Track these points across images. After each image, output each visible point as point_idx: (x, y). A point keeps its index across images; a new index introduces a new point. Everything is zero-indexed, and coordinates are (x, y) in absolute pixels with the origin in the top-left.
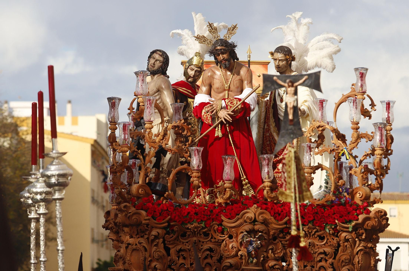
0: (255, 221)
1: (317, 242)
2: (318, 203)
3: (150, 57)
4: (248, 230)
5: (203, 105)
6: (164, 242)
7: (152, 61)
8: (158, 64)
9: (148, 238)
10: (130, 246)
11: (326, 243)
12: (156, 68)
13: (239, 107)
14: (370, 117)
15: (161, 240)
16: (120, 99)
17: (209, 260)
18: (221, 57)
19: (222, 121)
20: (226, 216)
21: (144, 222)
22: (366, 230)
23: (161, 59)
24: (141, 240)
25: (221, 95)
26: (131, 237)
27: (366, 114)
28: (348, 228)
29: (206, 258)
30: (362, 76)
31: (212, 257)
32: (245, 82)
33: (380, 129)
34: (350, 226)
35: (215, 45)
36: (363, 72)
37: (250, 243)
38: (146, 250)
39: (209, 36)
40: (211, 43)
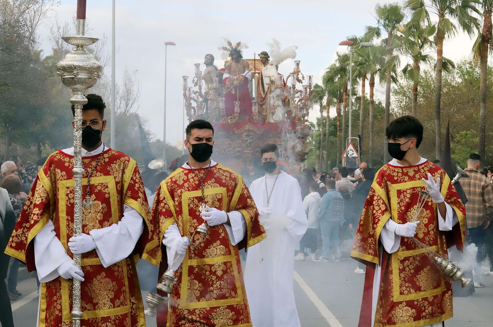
0: (249, 130)
2: (278, 122)
3: (205, 58)
4: (246, 134)
5: (226, 78)
7: (207, 59)
12: (208, 62)
13: (243, 79)
14: (302, 83)
16: (188, 77)
17: (229, 149)
18: (234, 56)
19: (235, 86)
20: (236, 128)
23: (210, 58)
25: (235, 74)
27: (300, 81)
29: (228, 148)
30: (298, 64)
31: (230, 147)
32: (246, 68)
33: (306, 89)
35: (231, 51)
36: (298, 62)
37: (247, 140)
39: (228, 47)
40: (229, 50)
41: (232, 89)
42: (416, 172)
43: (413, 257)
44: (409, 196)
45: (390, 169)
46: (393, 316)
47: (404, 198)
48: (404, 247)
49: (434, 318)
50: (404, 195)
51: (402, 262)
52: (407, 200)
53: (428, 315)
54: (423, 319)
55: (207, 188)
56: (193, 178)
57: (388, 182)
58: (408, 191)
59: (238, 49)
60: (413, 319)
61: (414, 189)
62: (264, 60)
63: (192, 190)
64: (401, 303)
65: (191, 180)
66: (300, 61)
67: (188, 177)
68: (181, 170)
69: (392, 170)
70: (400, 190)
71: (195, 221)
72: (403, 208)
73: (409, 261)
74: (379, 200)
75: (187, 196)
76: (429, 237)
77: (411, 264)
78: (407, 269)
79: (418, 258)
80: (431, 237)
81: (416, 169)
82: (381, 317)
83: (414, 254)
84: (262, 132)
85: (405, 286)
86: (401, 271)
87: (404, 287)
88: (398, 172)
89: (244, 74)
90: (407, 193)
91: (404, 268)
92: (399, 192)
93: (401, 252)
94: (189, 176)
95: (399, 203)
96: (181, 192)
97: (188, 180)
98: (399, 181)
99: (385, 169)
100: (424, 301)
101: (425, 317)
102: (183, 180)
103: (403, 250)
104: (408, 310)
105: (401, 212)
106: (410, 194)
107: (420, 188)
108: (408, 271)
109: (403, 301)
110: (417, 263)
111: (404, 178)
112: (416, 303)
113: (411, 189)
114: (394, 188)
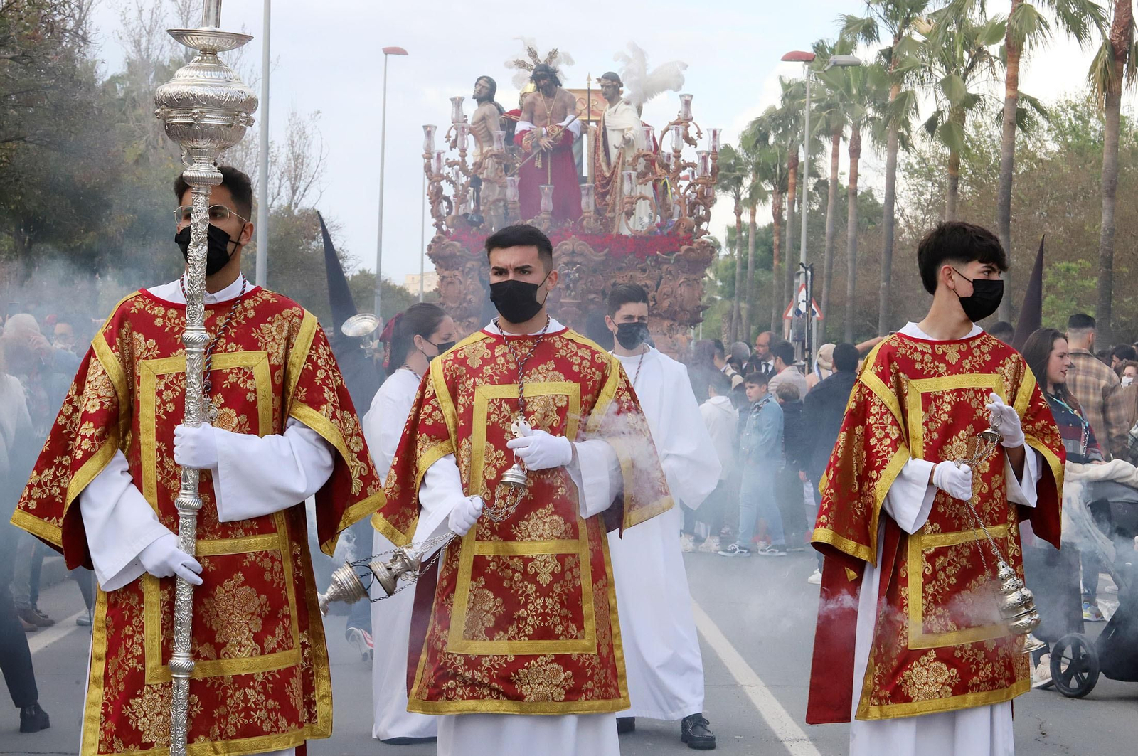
0: (573, 252)
1: (638, 274)
2: (640, 234)
3: (476, 84)
4: (566, 261)
5: (523, 132)
6: (479, 274)
7: (479, 88)
8: (484, 92)
9: (463, 271)
10: (445, 280)
11: (648, 275)
12: (483, 95)
13: (561, 134)
14: (696, 145)
15: (477, 272)
16: (436, 127)
18: (542, 82)
19: (542, 150)
21: (458, 254)
22: (688, 261)
23: (488, 86)
24: (456, 272)
25: (544, 122)
26: (447, 270)
27: (690, 141)
28: (670, 260)
30: (687, 103)
32: (568, 110)
33: (704, 159)
34: (672, 258)
35: (536, 71)
36: (687, 98)
38: (461, 283)
39: (529, 61)
40: (532, 69)
41: (535, 157)
42: (964, 355)
43: (956, 549)
44: (947, 408)
45: (906, 345)
46: (906, 683)
47: (937, 412)
48: (937, 525)
49: (995, 691)
50: (936, 406)
51: (931, 558)
52: (945, 417)
53: (984, 682)
54: (973, 691)
55: (537, 380)
56: (504, 355)
57: (902, 375)
58: (946, 396)
59: (551, 66)
60: (950, 690)
61: (959, 392)
62: (610, 91)
63: (500, 383)
64: (925, 652)
65: (501, 360)
66: (692, 96)
67: (493, 353)
68: (480, 335)
69: (911, 347)
70: (929, 393)
71: (500, 454)
72: (935, 436)
73: (945, 555)
74: (883, 414)
75: (486, 395)
76: (991, 505)
77: (950, 564)
78: (941, 575)
79: (967, 552)
80: (995, 505)
81: (964, 348)
82: (875, 684)
83: (960, 542)
84: (604, 257)
85: (935, 614)
86: (928, 579)
87: (933, 617)
88: (923, 353)
89: (564, 124)
90: (943, 402)
91: (935, 573)
92: (927, 399)
93: (930, 537)
94: (496, 350)
95: (926, 424)
96: (474, 386)
97: (493, 359)
98: (925, 372)
99: (894, 344)
100: (976, 651)
101: (977, 687)
102: (482, 358)
103: (935, 532)
104: (941, 668)
105: (931, 443)
106: (949, 403)
107: (972, 391)
108: (944, 580)
109: (930, 650)
110: (964, 562)
111: (937, 367)
112: (958, 654)
113: (952, 392)
114: (915, 389)
